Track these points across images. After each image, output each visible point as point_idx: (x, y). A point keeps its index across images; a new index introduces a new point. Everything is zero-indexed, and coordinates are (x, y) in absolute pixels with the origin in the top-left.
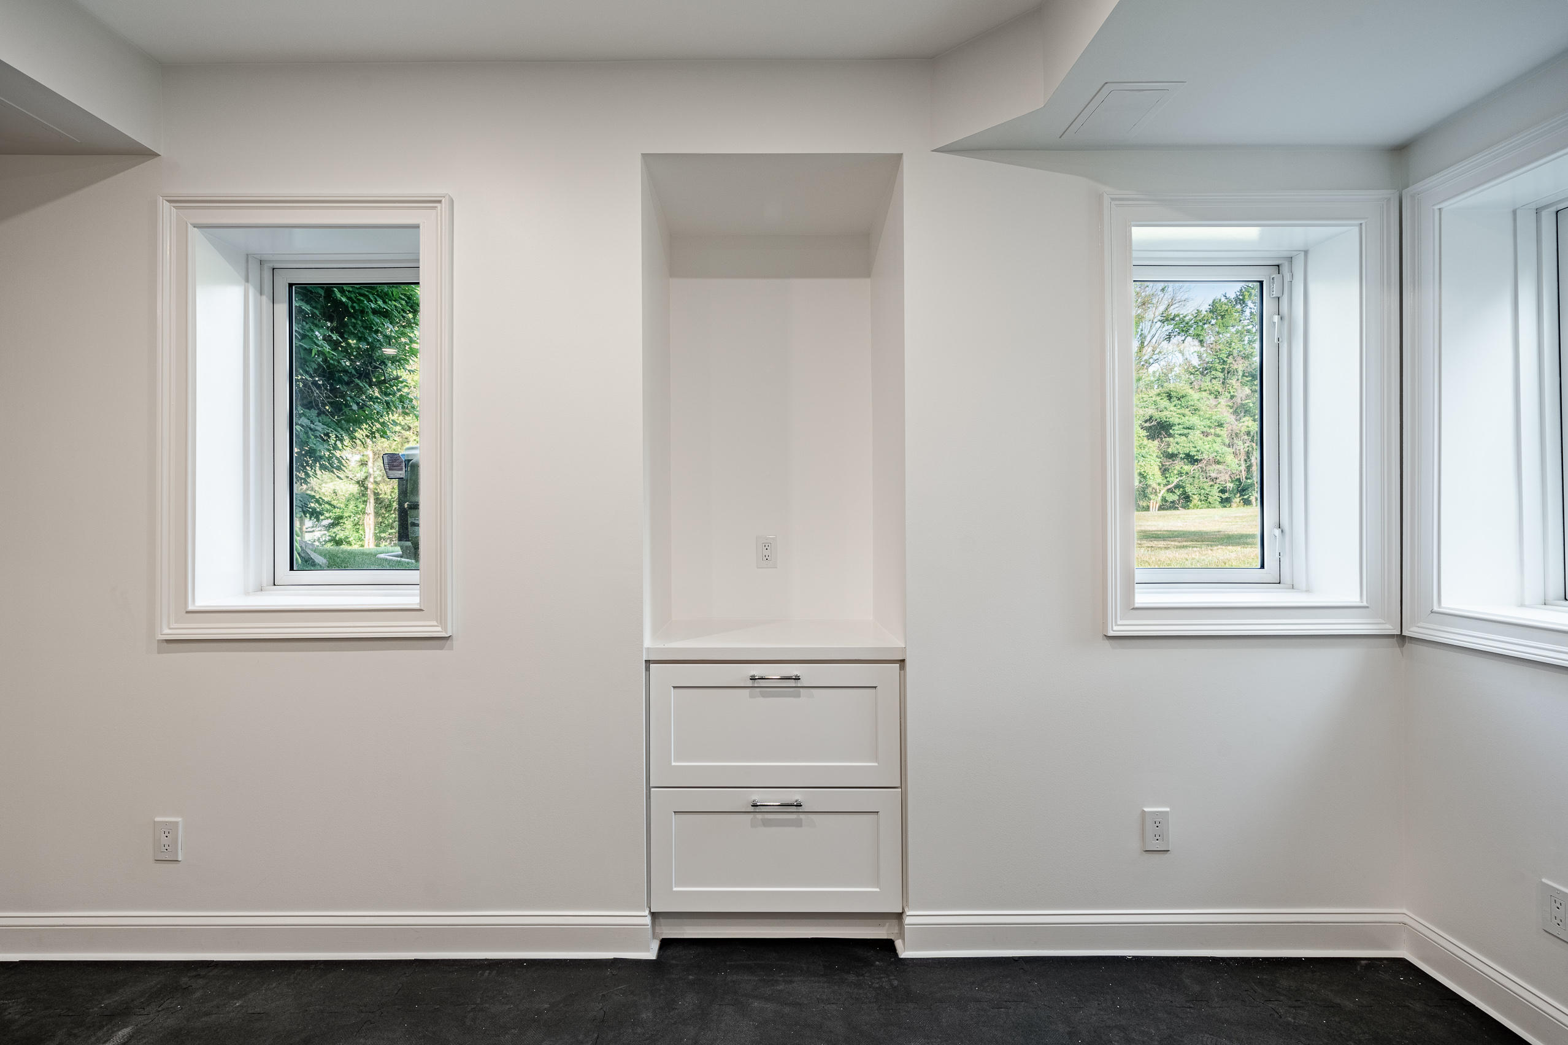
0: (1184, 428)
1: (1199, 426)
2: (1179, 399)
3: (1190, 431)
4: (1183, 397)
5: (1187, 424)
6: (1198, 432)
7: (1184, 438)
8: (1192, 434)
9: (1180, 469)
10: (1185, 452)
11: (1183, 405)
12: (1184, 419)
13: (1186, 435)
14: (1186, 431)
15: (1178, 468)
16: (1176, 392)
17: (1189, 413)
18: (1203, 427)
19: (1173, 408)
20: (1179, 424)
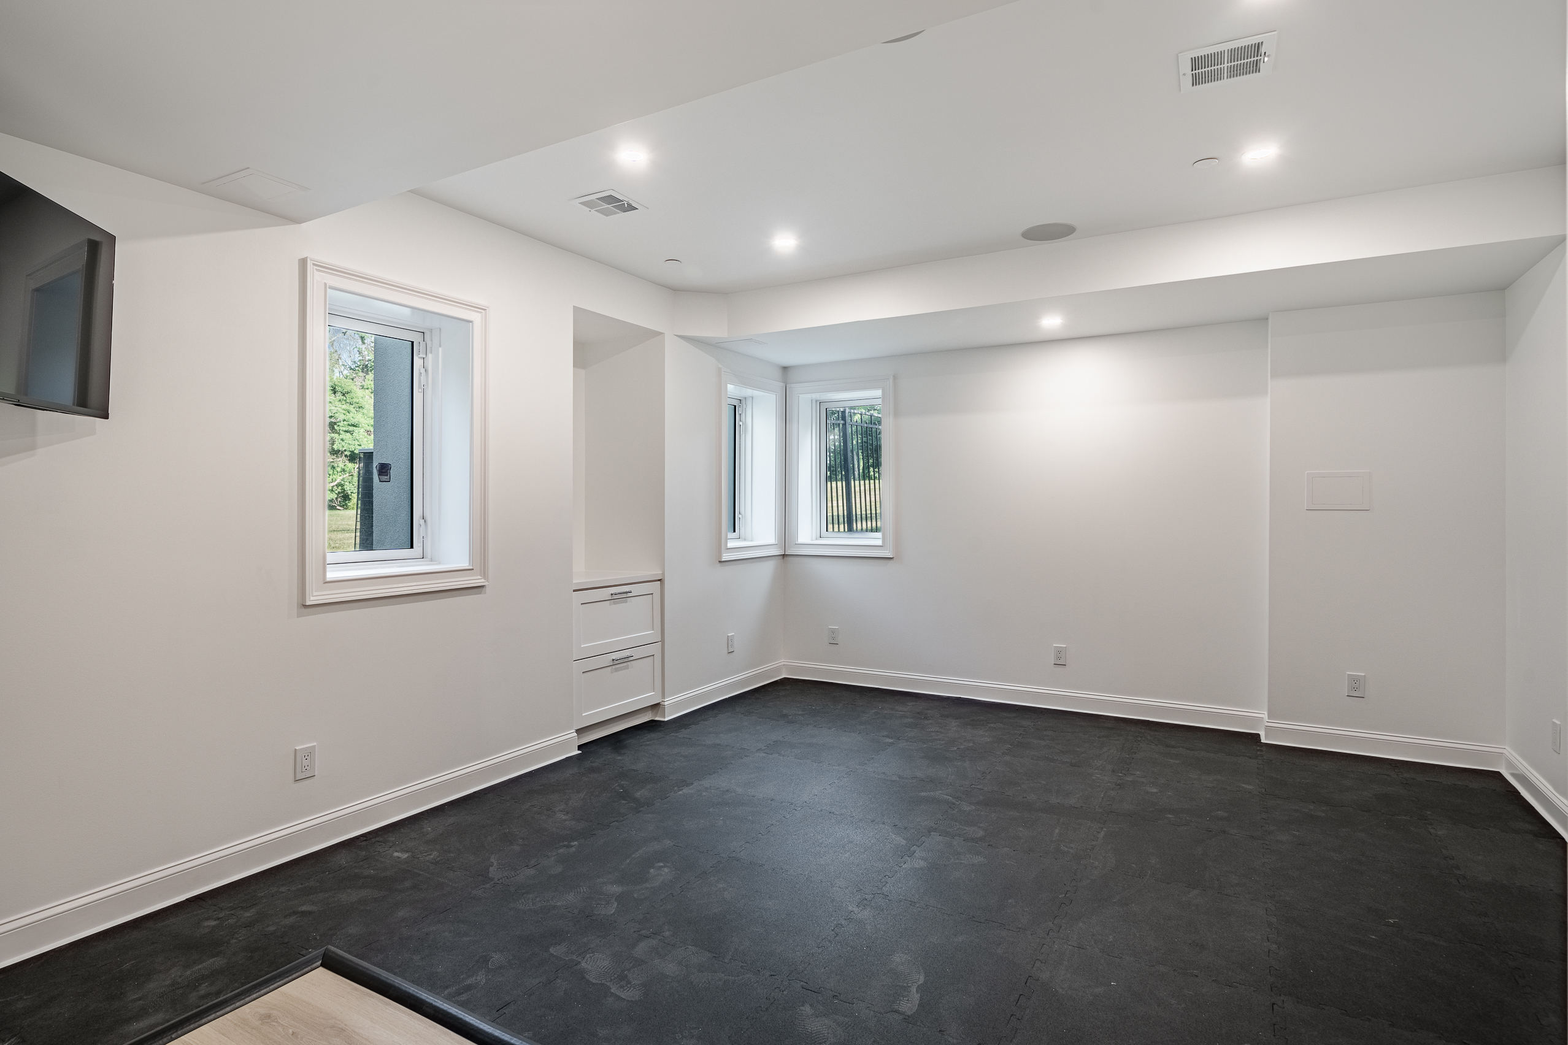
0: (349, 425)
1: (363, 425)
2: (344, 395)
3: (355, 428)
4: (348, 393)
5: (352, 421)
6: (362, 430)
7: (348, 434)
8: (356, 431)
9: (343, 467)
10: (351, 450)
11: (348, 401)
12: (349, 416)
13: (351, 433)
14: (351, 428)
15: (341, 465)
16: (341, 387)
17: (353, 410)
18: (367, 425)
19: (337, 403)
20: (344, 420)
